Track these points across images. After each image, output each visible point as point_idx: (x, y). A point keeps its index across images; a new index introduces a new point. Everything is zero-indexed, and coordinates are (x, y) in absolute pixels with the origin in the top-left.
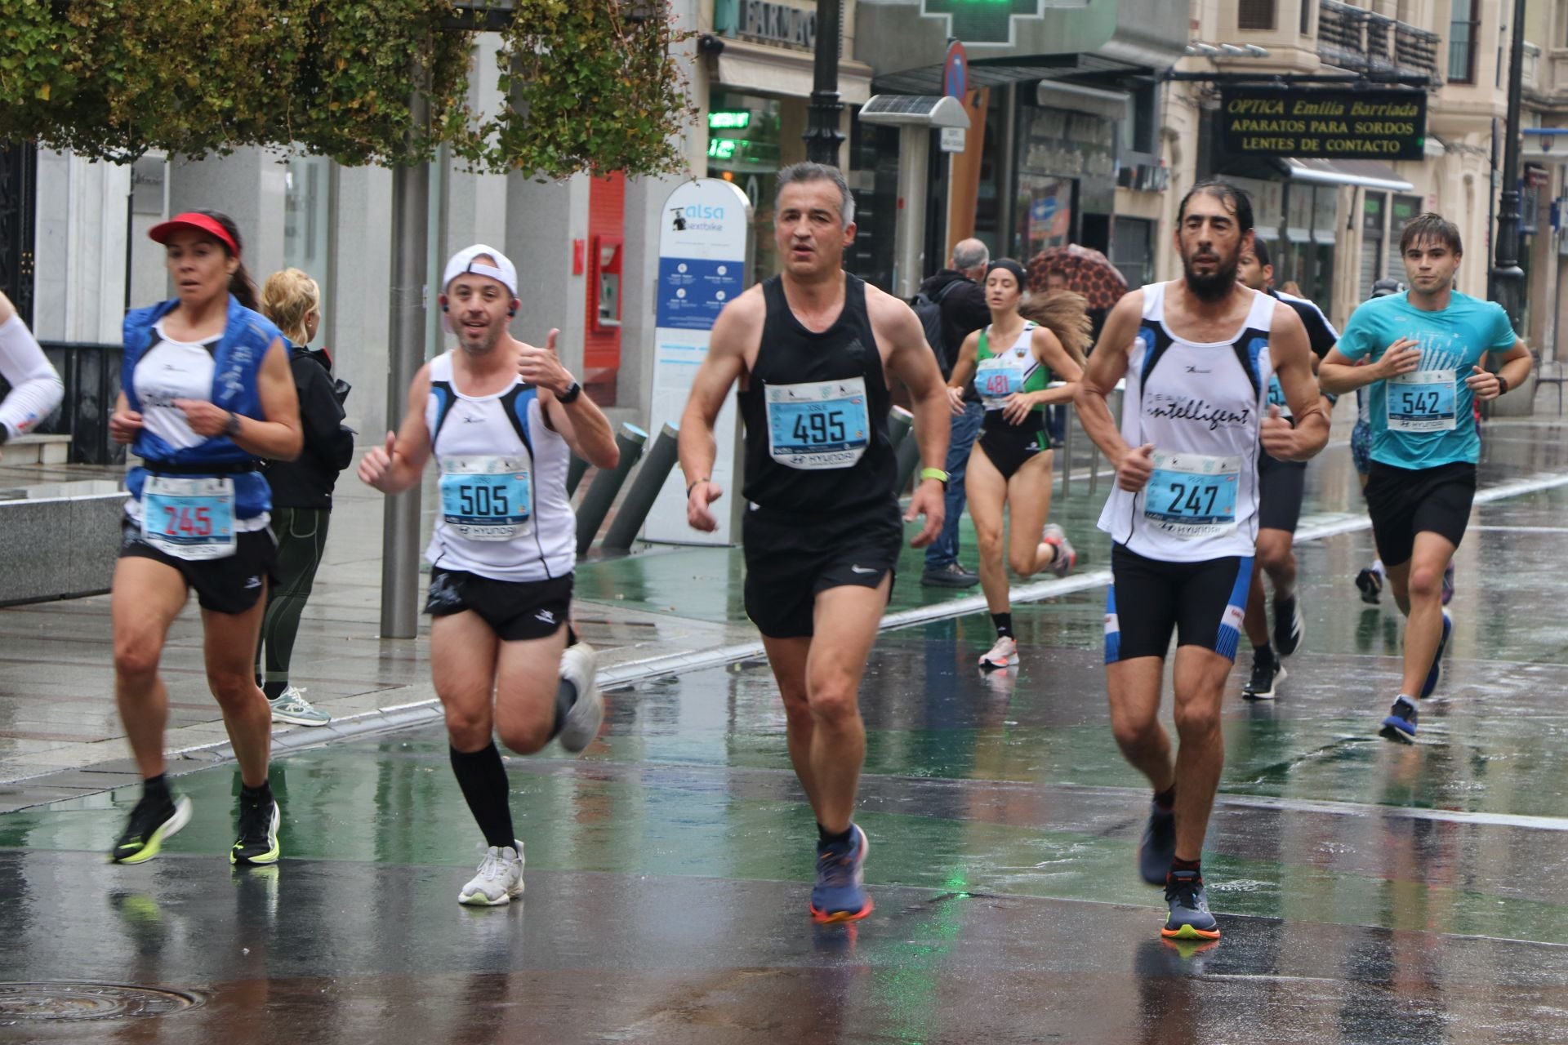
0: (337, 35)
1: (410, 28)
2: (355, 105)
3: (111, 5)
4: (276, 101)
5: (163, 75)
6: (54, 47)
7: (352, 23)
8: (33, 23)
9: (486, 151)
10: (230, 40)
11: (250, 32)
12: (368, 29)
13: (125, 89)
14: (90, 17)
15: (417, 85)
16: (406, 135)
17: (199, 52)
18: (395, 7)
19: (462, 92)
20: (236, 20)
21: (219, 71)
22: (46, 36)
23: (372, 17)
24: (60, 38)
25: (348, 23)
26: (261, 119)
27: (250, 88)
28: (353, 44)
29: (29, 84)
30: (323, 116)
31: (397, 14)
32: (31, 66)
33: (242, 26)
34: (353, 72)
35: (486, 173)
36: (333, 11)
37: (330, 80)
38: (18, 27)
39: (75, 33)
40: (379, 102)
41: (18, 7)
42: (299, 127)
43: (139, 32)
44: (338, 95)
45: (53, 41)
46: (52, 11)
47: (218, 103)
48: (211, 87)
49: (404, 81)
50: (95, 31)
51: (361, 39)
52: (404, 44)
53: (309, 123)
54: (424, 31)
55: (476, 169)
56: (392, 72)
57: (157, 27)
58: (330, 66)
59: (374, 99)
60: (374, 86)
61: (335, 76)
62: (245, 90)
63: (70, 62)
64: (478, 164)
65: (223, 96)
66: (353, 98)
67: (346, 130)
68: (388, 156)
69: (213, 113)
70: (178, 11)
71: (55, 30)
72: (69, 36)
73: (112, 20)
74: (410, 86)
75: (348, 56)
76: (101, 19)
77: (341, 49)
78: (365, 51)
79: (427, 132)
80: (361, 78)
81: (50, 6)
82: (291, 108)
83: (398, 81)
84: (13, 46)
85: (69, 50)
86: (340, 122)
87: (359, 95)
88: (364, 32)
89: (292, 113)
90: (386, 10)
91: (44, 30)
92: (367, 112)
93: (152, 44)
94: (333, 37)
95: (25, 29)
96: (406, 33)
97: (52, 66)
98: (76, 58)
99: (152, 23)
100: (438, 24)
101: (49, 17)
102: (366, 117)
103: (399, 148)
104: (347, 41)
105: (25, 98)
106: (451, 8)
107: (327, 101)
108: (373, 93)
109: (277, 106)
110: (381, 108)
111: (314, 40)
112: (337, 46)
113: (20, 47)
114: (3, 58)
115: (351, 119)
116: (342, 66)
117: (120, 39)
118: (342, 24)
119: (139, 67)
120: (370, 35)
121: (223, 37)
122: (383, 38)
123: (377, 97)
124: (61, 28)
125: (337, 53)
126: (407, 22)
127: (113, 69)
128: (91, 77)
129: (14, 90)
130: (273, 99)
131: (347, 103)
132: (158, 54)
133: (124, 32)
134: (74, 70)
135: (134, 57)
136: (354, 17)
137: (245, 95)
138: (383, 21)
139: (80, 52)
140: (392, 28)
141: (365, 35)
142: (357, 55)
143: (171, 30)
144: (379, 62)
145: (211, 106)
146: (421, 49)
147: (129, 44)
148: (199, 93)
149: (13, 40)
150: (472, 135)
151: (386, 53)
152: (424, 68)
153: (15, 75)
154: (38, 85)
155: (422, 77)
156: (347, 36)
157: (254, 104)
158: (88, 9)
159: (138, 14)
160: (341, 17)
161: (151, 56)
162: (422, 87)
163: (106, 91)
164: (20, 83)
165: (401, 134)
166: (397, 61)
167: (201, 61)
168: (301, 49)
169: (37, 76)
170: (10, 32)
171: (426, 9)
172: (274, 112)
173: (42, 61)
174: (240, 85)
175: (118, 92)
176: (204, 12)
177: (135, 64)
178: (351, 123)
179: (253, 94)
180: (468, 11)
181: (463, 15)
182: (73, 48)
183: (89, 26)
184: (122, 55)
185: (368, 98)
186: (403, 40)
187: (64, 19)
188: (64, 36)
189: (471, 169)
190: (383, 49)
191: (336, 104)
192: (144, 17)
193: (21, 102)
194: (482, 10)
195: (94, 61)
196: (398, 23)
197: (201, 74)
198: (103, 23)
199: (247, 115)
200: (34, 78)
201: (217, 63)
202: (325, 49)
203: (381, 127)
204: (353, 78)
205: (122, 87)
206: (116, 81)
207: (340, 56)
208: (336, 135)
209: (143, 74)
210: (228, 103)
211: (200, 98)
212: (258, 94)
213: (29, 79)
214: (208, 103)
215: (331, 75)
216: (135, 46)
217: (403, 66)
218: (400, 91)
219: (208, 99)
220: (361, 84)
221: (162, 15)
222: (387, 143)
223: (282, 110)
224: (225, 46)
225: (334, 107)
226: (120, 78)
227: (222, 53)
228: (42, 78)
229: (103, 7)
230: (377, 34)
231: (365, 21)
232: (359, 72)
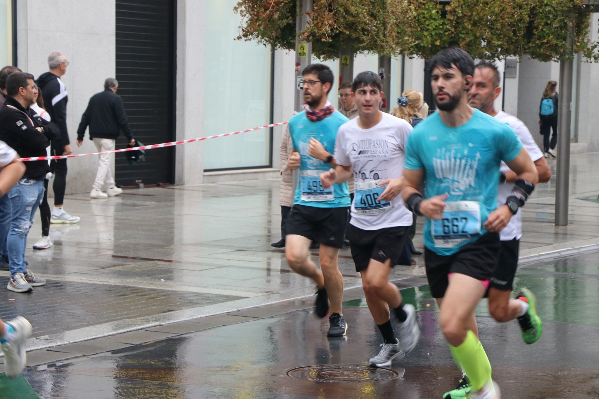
0: (540, 17)
1: (566, 13)
2: (545, 41)
3: (460, 12)
4: (518, 41)
5: (478, 34)
6: (441, 27)
7: (545, 13)
8: (435, 19)
9: (593, 55)
10: (502, 21)
11: (508, 18)
12: (550, 14)
13: (465, 40)
14: (454, 16)
15: (568, 33)
16: (564, 51)
17: (491, 26)
18: (561, 6)
19: (585, 34)
20: (504, 14)
21: (497, 32)
22: (439, 23)
23: (552, 10)
24: (443, 23)
25: (543, 13)
26: (512, 47)
27: (508, 37)
28: (545, 20)
29: (433, 40)
30: (534, 45)
31: (561, 8)
32: (433, 34)
33: (506, 16)
34: (544, 30)
35: (593, 62)
36: (538, 9)
37: (536, 33)
38: (430, 21)
39: (449, 22)
40: (554, 39)
41: (429, 14)
42: (525, 49)
43: (470, 20)
44: (539, 39)
45: (441, 25)
46: (441, 15)
47: (497, 43)
48: (494, 37)
49: (563, 32)
50: (455, 21)
51: (548, 18)
52: (564, 19)
53: (529, 48)
54: (571, 14)
55: (589, 61)
56: (559, 29)
57: (476, 18)
58: (537, 28)
59: (552, 39)
60: (552, 33)
61: (538, 31)
62: (507, 38)
63: (447, 32)
64: (590, 59)
65: (498, 40)
66: (544, 39)
67: (542, 50)
68: (557, 58)
69: (495, 46)
70: (483, 12)
71: (442, 21)
72: (446, 23)
73: (461, 16)
74: (565, 33)
75: (543, 24)
76: (457, 17)
77: (541, 22)
78: (549, 22)
79: (572, 49)
80: (547, 32)
81: (441, 13)
82: (522, 43)
83: (561, 32)
84: (428, 27)
85: (447, 28)
86: (540, 47)
87: (547, 37)
88: (549, 15)
89: (523, 45)
90: (557, 7)
91: (438, 22)
92: (549, 43)
93: (475, 24)
94: (538, 18)
95: (432, 21)
96: (564, 15)
97: (440, 33)
98: (449, 30)
99: (474, 17)
100: (576, 11)
101: (440, 17)
102: (549, 45)
103: (562, 55)
104: (543, 19)
105: (431, 45)
106: (581, 5)
107: (535, 40)
108: (552, 37)
109: (518, 43)
110: (554, 42)
111: (531, 19)
112: (539, 21)
113: (430, 28)
114: (424, 32)
115: (544, 46)
116: (541, 28)
117: (464, 23)
118: (541, 13)
119: (470, 32)
120: (551, 16)
121: (499, 20)
122: (555, 17)
123: (553, 38)
124: (444, 20)
125: (539, 24)
126: (564, 11)
127: (461, 33)
128: (454, 36)
129: (427, 42)
130: (516, 40)
131: (542, 41)
132: (476, 27)
133: (465, 20)
134: (448, 34)
135: (468, 29)
136: (546, 10)
137: (507, 40)
138: (556, 11)
139: (450, 28)
140: (559, 13)
141: (549, 17)
142: (546, 24)
143: (481, 19)
144: (554, 26)
145: (495, 44)
146: (570, 20)
147: (466, 25)
148: (490, 40)
149: (428, 25)
150: (588, 49)
151: (557, 22)
152: (571, 27)
153: (428, 37)
154: (436, 40)
155: (571, 30)
156: (543, 17)
157: (510, 42)
158: (453, 13)
159: (470, 14)
160: (541, 11)
161: (473, 28)
162: (570, 34)
163: (459, 41)
164: (430, 40)
165: (562, 51)
166: (561, 25)
167: (491, 29)
168: (526, 23)
169: (436, 37)
170: (427, 23)
171: (572, 6)
172: (517, 45)
173: (437, 32)
174: (505, 36)
175: (462, 41)
176: (493, 12)
177: (468, 31)
178: (544, 47)
179: (509, 39)
180: (588, 6)
181: (585, 8)
182: (448, 27)
183: (454, 19)
184: (464, 28)
185: (550, 38)
186: (563, 17)
187: (445, 17)
188: (445, 23)
189: (587, 61)
190: (556, 21)
191: (539, 41)
192: (472, 15)
193: (430, 46)
194: (593, 5)
195: (455, 31)
196: (561, 12)
197: (491, 33)
198: (458, 18)
199: (507, 46)
200: (434, 38)
201: (497, 29)
202: (535, 22)
203: (555, 48)
204: (544, 32)
205: (464, 39)
206: (462, 37)
207: (540, 24)
208: (538, 52)
209: (471, 34)
210: (500, 43)
211: (490, 41)
212: (510, 39)
213: (433, 38)
214: (493, 43)
215: (537, 30)
216: (468, 25)
217: (564, 26)
218: (562, 35)
219: (493, 42)
220: (547, 34)
221: (478, 14)
222: (557, 53)
223: (519, 44)
224: (500, 23)
225: (538, 42)
226: (463, 36)
227: (499, 26)
228: (437, 37)
229: (458, 13)
230: (554, 16)
231: (549, 12)
232: (547, 29)
